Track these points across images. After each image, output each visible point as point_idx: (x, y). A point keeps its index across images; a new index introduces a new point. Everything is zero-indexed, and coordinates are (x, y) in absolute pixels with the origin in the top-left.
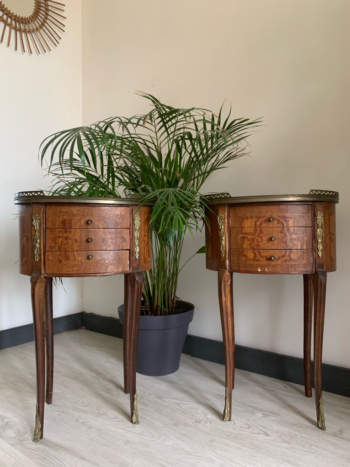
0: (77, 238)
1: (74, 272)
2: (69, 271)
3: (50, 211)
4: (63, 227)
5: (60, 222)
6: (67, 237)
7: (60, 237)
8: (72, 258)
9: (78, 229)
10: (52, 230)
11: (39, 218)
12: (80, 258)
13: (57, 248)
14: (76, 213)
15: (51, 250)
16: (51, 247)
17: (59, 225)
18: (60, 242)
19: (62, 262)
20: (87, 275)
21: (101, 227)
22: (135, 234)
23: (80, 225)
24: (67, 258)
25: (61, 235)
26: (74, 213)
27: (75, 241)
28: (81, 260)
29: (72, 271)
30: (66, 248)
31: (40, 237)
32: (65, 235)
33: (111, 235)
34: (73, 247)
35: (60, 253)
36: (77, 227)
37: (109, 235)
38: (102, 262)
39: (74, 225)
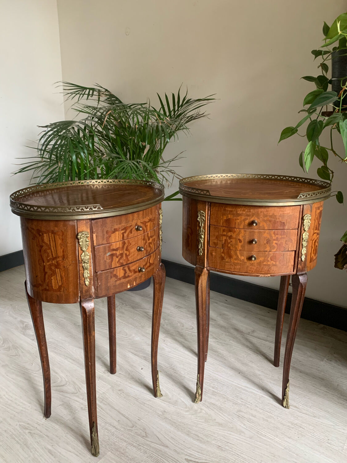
0: (241, 238)
2: (231, 269)
3: (214, 209)
4: (227, 226)
5: (224, 220)
7: (224, 235)
8: (235, 257)
9: (243, 230)
10: (216, 227)
11: (204, 215)
12: (243, 258)
13: (221, 245)
14: (241, 213)
15: (214, 246)
16: (214, 243)
17: (223, 224)
18: (224, 239)
19: (224, 259)
20: (249, 274)
21: (266, 228)
22: (303, 235)
23: (245, 225)
24: (230, 257)
25: (225, 233)
26: (238, 212)
27: (238, 241)
28: (243, 260)
29: (234, 269)
30: (229, 247)
31: (205, 233)
32: (229, 234)
33: (277, 236)
34: (236, 246)
35: (223, 250)
36: (241, 227)
37: (275, 236)
38: (264, 263)
39: (238, 225)
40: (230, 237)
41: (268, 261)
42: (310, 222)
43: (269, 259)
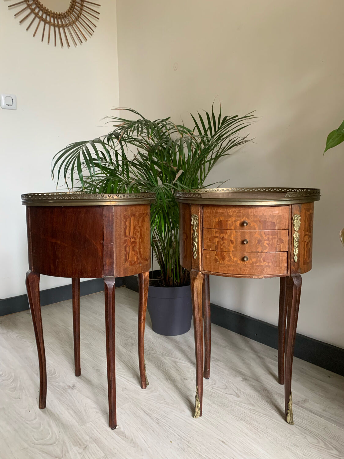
0: (233, 239)
1: (229, 272)
2: (225, 271)
3: (207, 212)
4: (219, 228)
5: (216, 222)
6: (223, 237)
7: (217, 237)
8: (228, 259)
9: (234, 231)
10: (209, 230)
11: (197, 218)
12: (235, 259)
13: (214, 247)
14: (232, 214)
15: (208, 249)
16: (208, 246)
17: (215, 226)
18: (216, 241)
19: (218, 261)
20: (242, 276)
21: (257, 228)
22: (294, 235)
23: (236, 226)
24: (223, 258)
25: (217, 235)
26: (229, 214)
27: (231, 242)
28: (236, 261)
29: (228, 271)
30: (222, 249)
31: (198, 236)
32: (222, 235)
33: (267, 236)
34: (229, 247)
35: (217, 253)
36: (233, 228)
37: (266, 236)
38: (257, 264)
39: (230, 226)
40: (223, 239)
41: (261, 262)
42: (300, 222)
43: (261, 260)
